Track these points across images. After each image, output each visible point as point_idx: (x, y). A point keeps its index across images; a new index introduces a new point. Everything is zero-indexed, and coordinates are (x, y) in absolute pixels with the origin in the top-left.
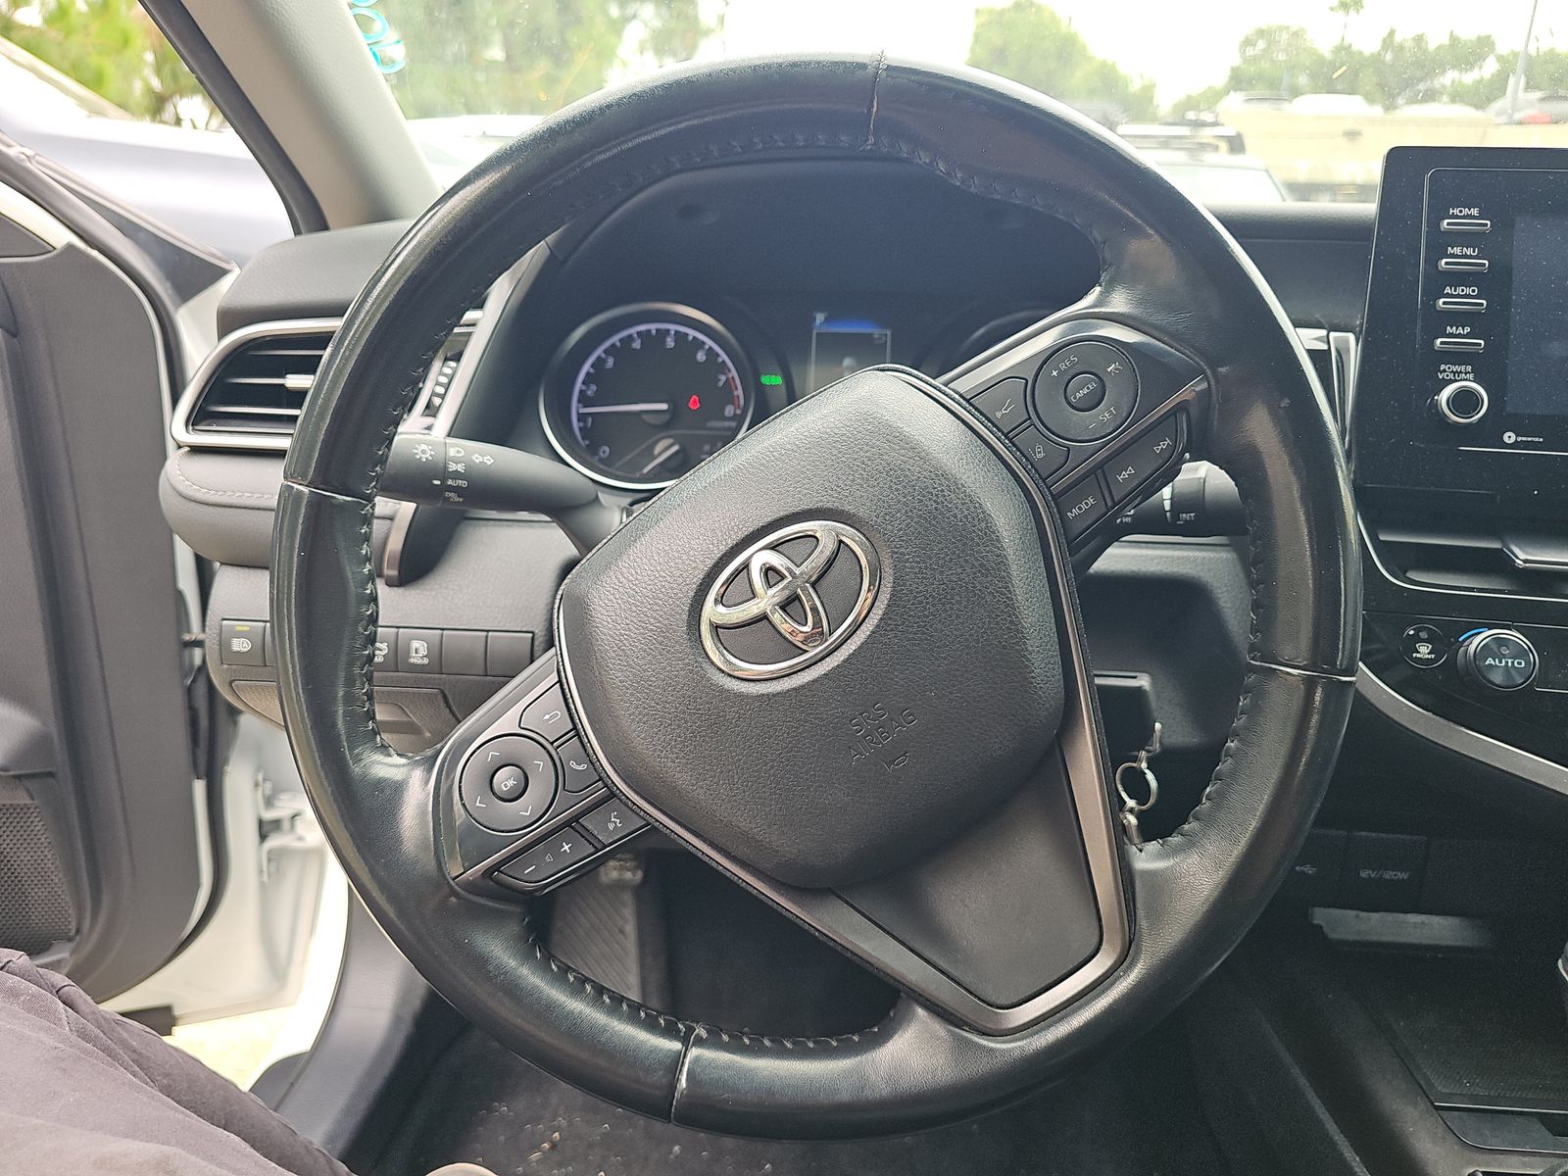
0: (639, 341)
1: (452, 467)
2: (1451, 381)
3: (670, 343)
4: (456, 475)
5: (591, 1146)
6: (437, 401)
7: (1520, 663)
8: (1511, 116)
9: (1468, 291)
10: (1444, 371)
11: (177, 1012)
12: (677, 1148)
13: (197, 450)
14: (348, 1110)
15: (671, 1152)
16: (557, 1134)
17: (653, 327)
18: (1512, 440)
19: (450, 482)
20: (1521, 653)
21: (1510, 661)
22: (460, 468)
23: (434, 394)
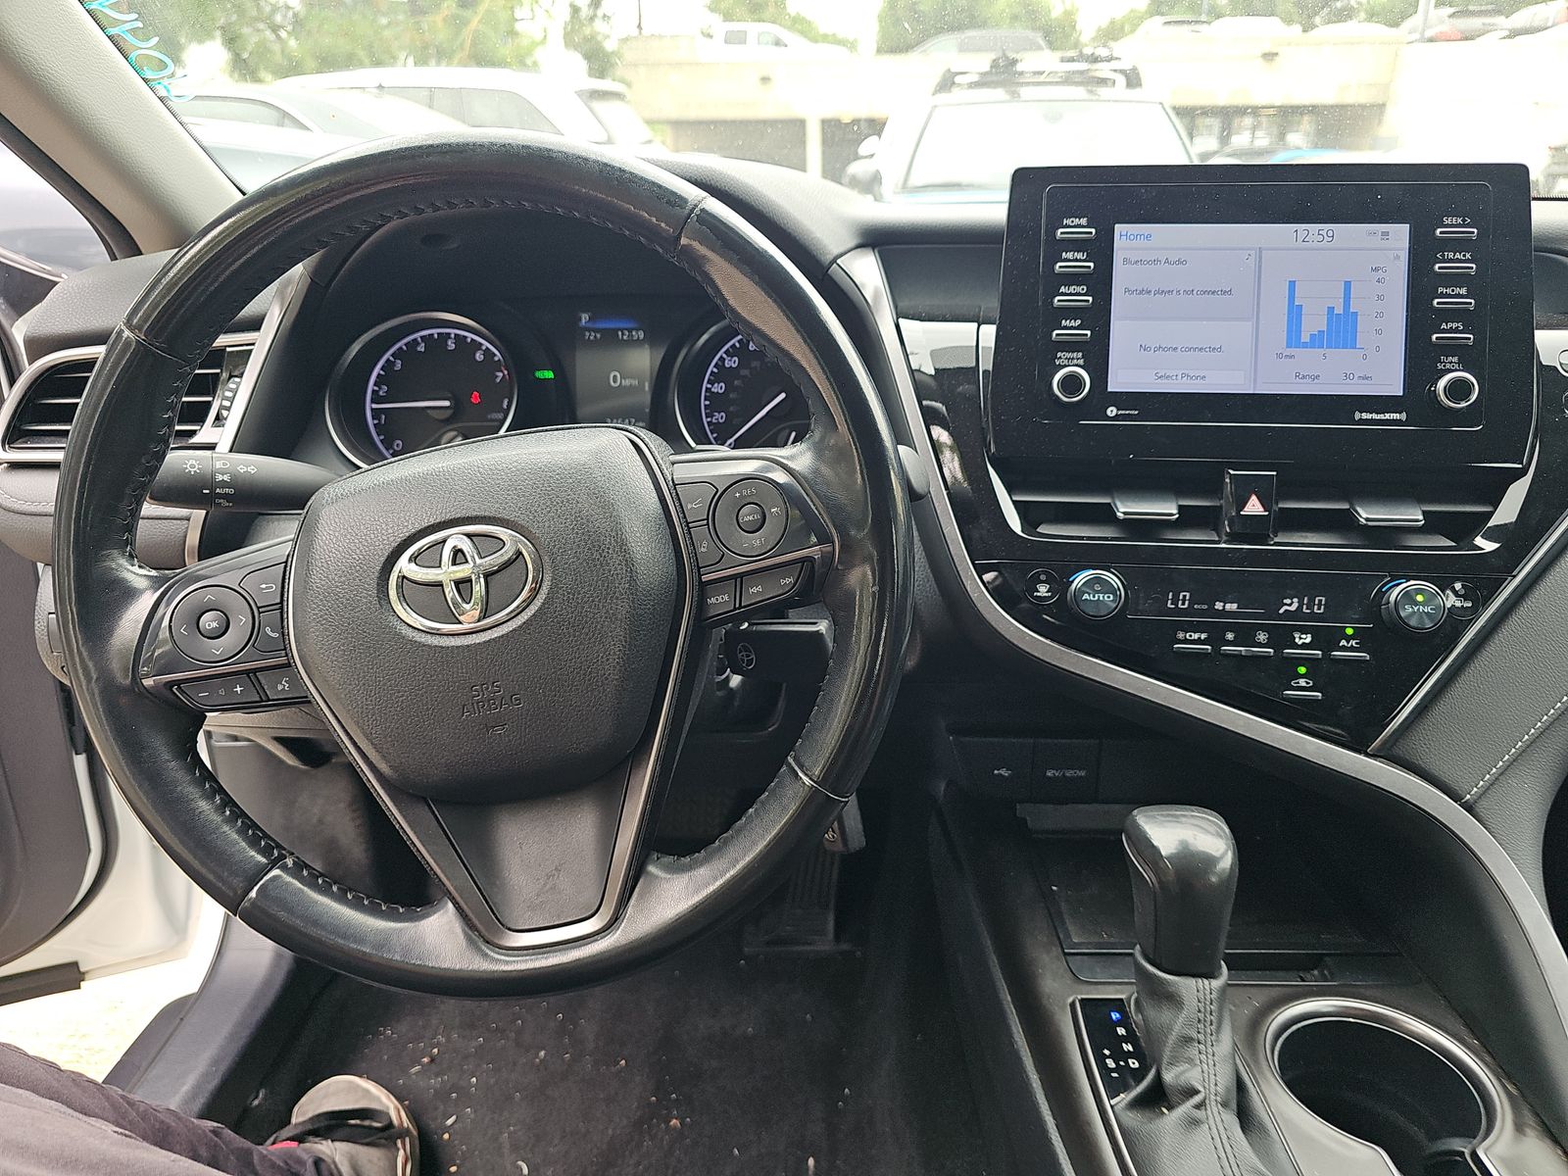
0: (423, 345)
1: (220, 478)
2: (1065, 366)
3: (451, 345)
4: (224, 485)
5: (466, 1057)
6: (225, 413)
7: (1109, 597)
8: (1422, 33)
9: (1079, 289)
10: (1060, 357)
11: (83, 969)
12: (542, 1053)
13: (15, 466)
14: (232, 1036)
15: (537, 1056)
16: (436, 1050)
17: (435, 331)
18: (1114, 414)
19: (218, 490)
20: (1113, 591)
21: (1101, 595)
22: (226, 478)
23: (222, 407)
